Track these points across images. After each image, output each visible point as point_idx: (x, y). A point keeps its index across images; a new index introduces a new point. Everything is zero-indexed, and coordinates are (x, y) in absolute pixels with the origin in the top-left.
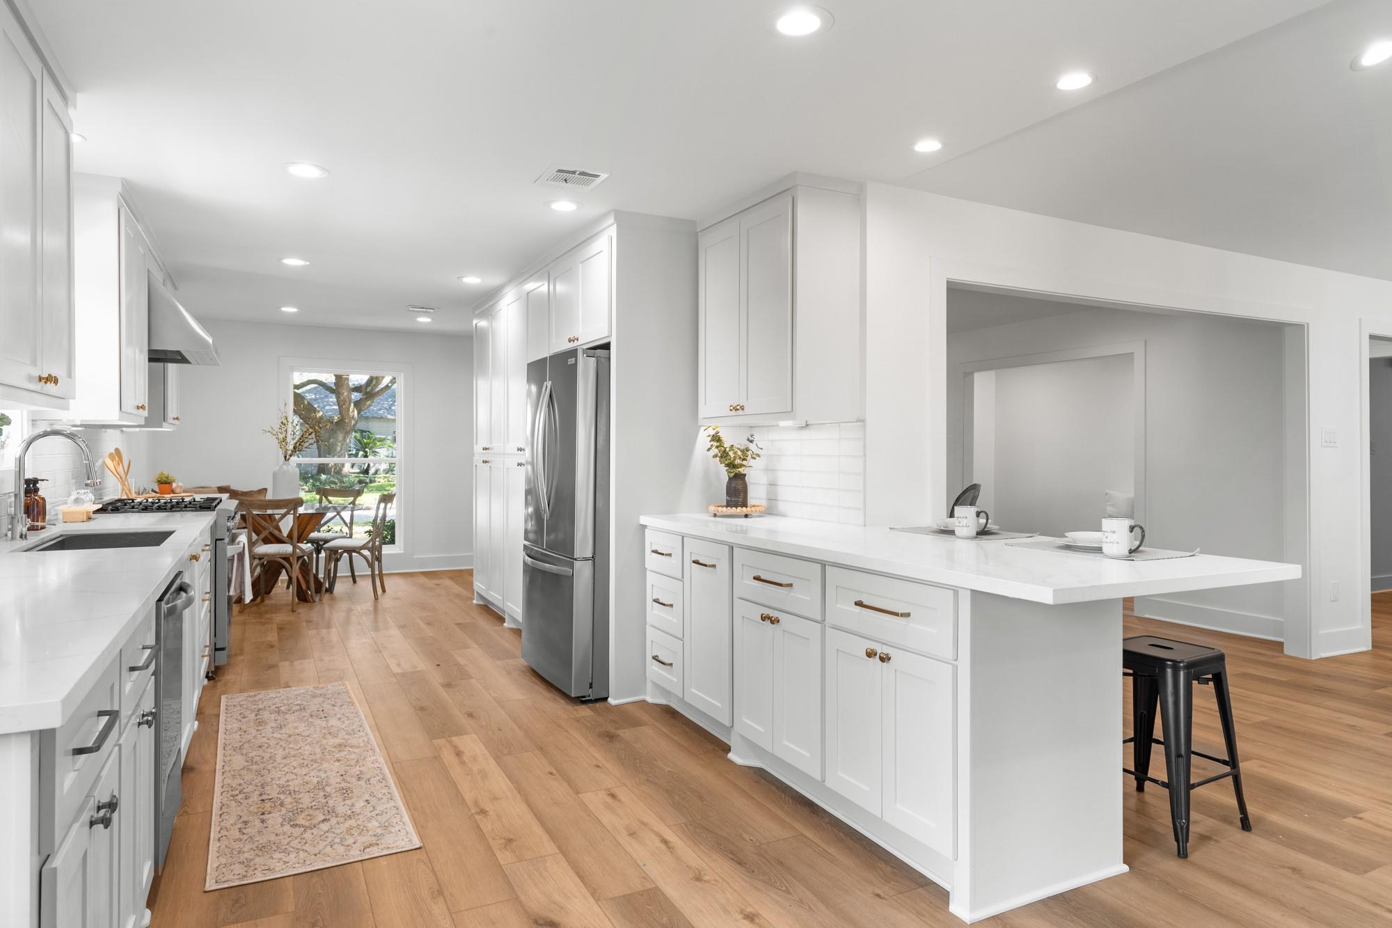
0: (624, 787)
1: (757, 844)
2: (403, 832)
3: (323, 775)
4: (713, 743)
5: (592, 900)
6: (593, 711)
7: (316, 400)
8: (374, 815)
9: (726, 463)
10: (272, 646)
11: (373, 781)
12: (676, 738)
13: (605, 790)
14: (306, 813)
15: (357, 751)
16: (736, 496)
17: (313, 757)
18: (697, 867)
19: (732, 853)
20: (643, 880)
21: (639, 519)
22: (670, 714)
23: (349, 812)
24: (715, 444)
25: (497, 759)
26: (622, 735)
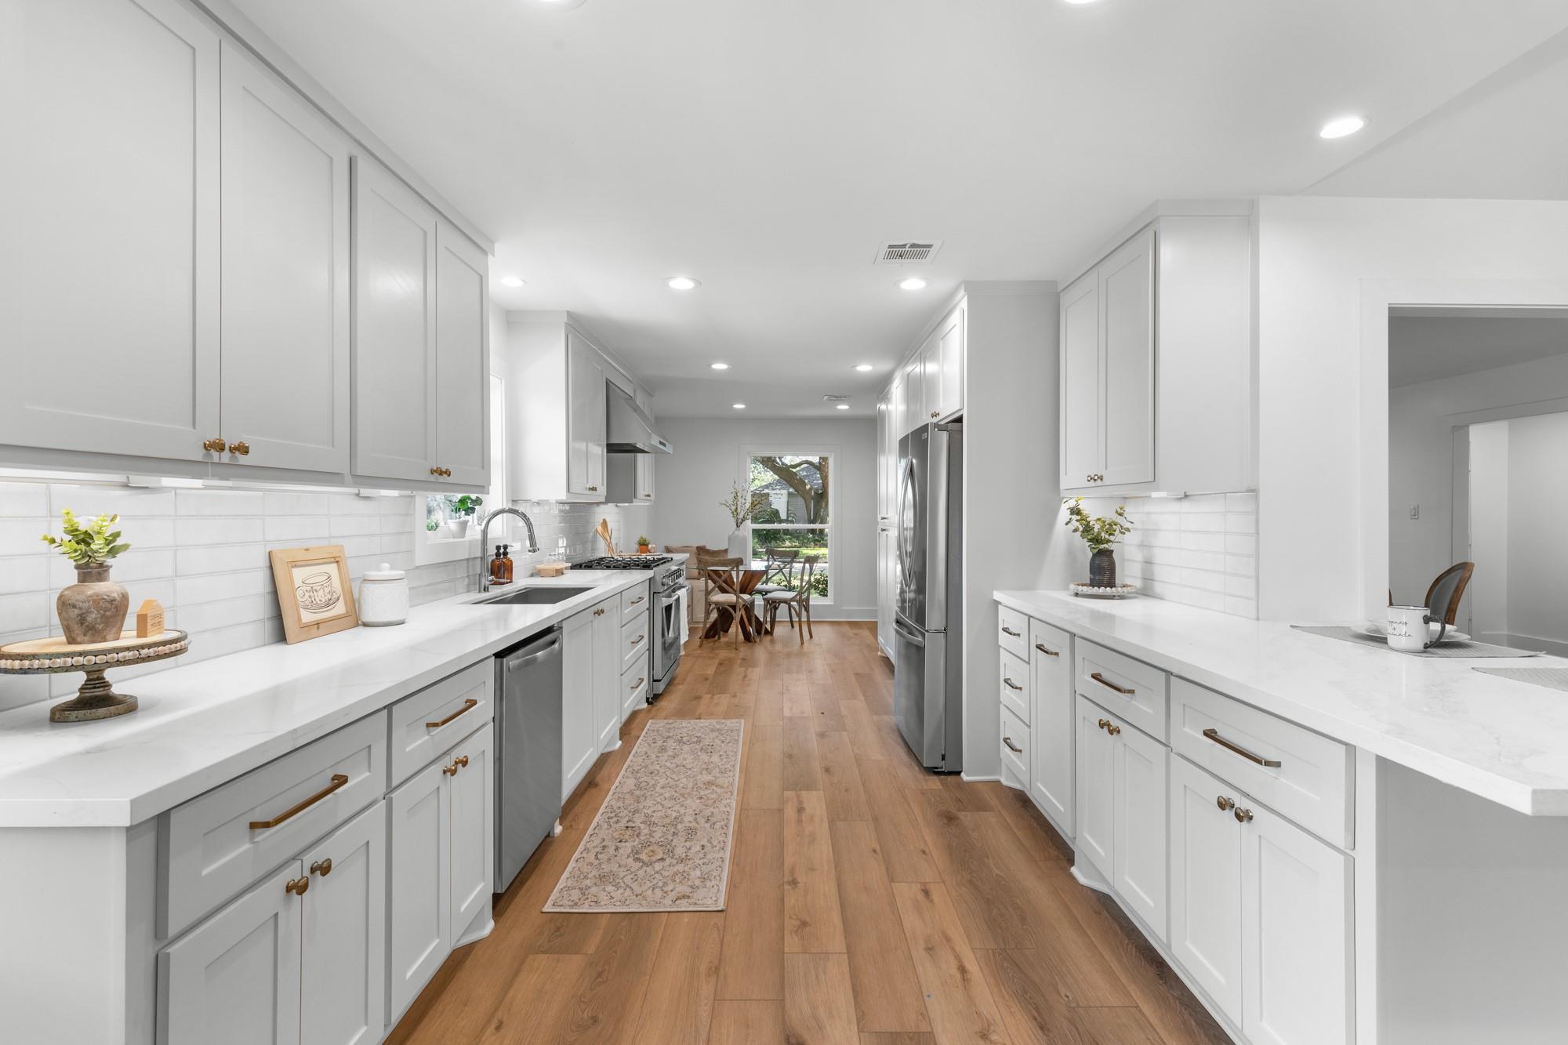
0: (942, 884)
1: (1074, 1005)
2: (715, 890)
3: (682, 811)
4: (1059, 849)
5: (856, 1028)
6: (942, 785)
7: (807, 476)
8: (701, 864)
9: (1089, 537)
10: (706, 679)
11: (717, 826)
12: (1019, 834)
13: (921, 883)
14: (651, 848)
15: (719, 790)
16: (1100, 574)
17: (683, 791)
18: (988, 1017)
19: (1037, 1009)
20: (920, 1017)
21: (992, 593)
22: (1022, 802)
23: (684, 856)
24: (1075, 517)
25: (832, 822)
26: (962, 818)
